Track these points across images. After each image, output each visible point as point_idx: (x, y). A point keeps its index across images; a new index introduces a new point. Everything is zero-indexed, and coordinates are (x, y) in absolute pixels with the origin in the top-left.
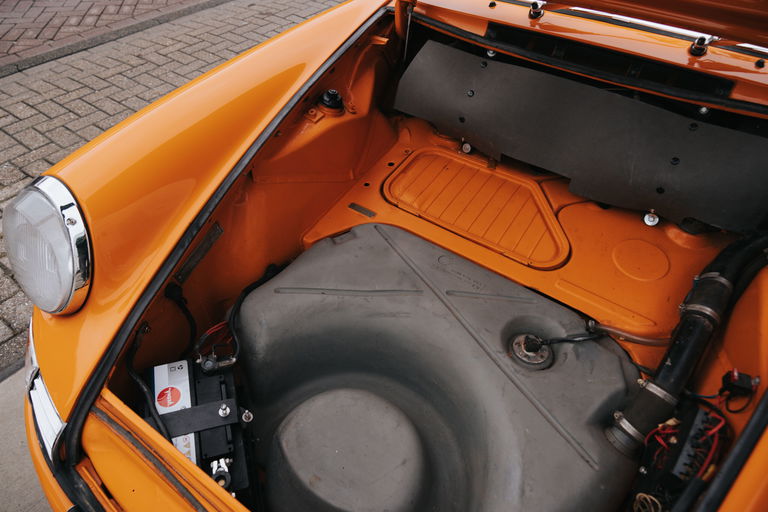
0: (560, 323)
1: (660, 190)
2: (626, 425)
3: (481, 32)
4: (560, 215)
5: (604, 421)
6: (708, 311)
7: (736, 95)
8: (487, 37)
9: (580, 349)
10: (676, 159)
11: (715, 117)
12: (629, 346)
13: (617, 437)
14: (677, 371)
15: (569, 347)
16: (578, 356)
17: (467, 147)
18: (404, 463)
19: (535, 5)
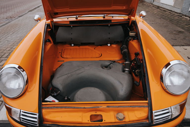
0: (108, 62)
1: (109, 38)
2: (126, 69)
3: (69, 23)
4: (95, 49)
5: (124, 71)
6: (126, 50)
7: (112, 22)
8: (70, 23)
9: (113, 64)
10: (109, 33)
11: (111, 25)
12: (119, 62)
13: (126, 72)
14: (128, 59)
15: (111, 65)
16: (114, 65)
17: (73, 45)
18: (100, 93)
19: (76, 17)
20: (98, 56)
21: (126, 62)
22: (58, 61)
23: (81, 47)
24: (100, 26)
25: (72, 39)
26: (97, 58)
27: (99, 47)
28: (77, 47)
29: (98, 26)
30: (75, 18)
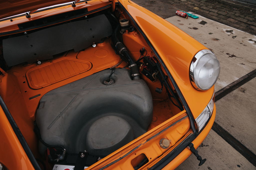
0: (107, 73)
1: (93, 37)
2: (135, 75)
3: (18, 28)
4: (78, 57)
5: (132, 78)
6: (123, 48)
7: (89, 11)
8: (20, 29)
9: (115, 73)
10: (91, 29)
11: (89, 17)
12: (119, 66)
13: (136, 78)
14: (131, 60)
15: (113, 75)
16: (116, 74)
17: (39, 62)
18: (119, 120)
19: (27, 14)
20: (87, 67)
21: (132, 66)
22: (30, 98)
23: (55, 61)
24: (72, 21)
25: (35, 54)
26: (87, 71)
27: (82, 52)
28: (48, 64)
29: (69, 22)
30: (25, 17)
